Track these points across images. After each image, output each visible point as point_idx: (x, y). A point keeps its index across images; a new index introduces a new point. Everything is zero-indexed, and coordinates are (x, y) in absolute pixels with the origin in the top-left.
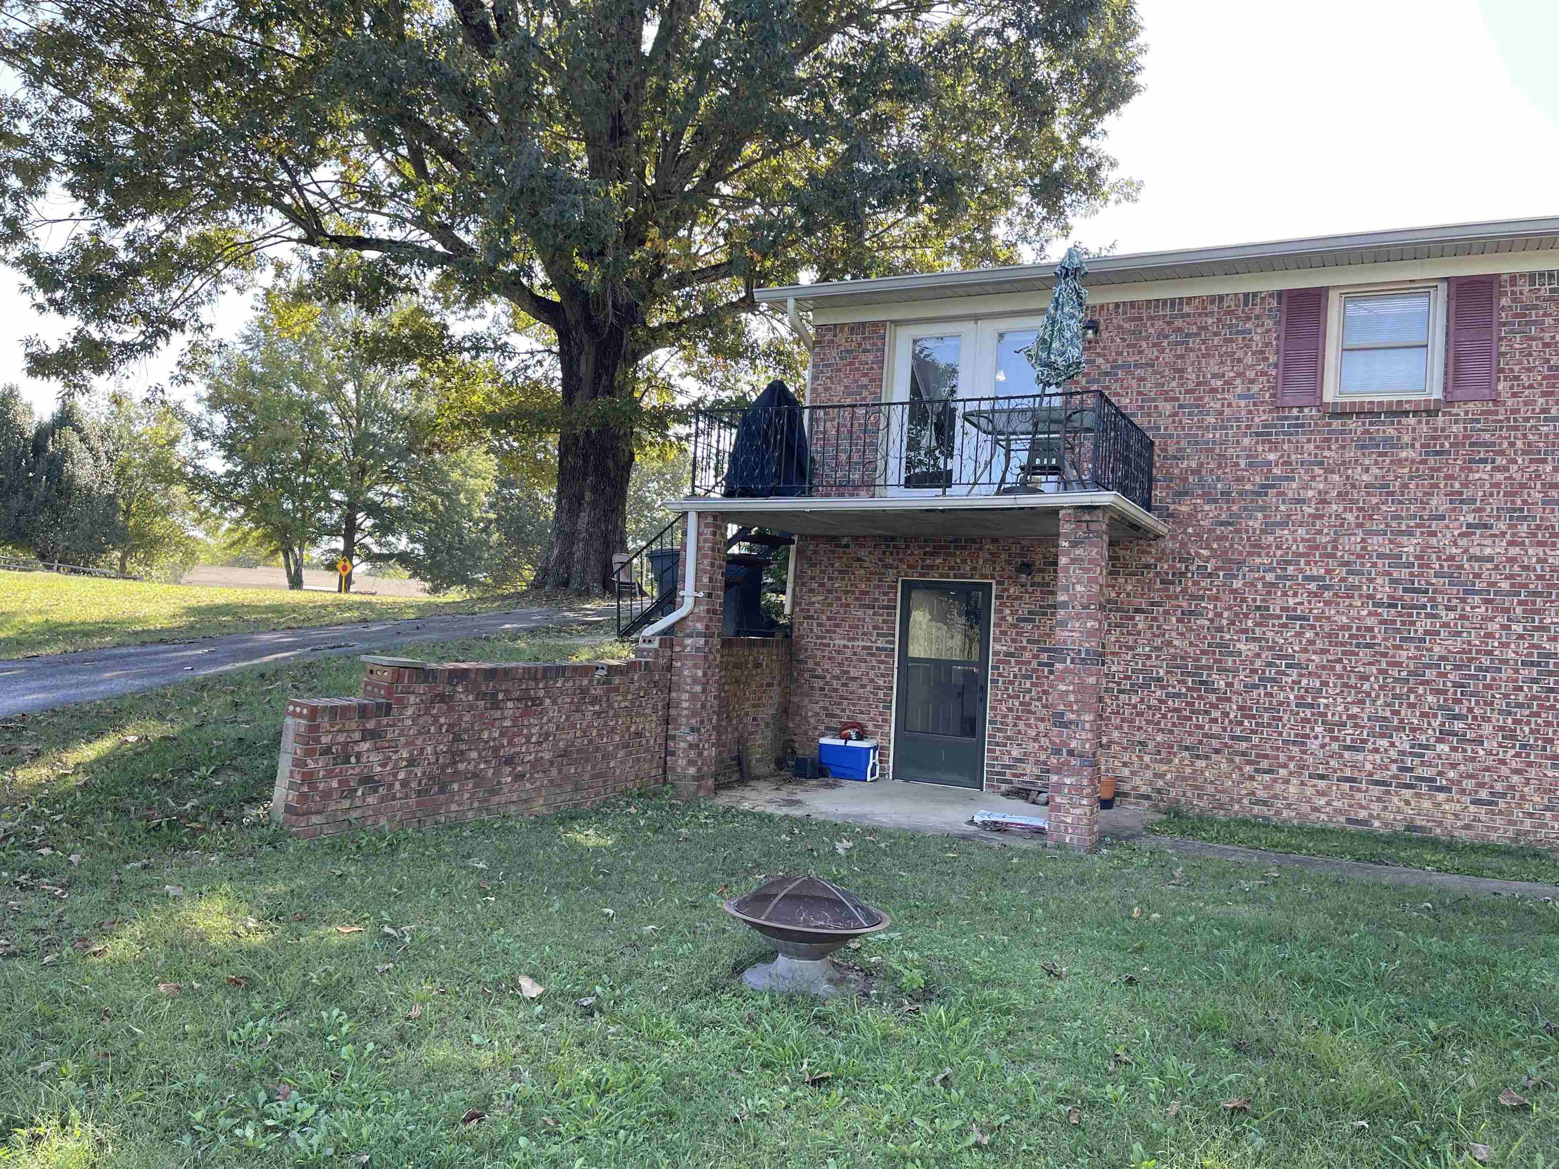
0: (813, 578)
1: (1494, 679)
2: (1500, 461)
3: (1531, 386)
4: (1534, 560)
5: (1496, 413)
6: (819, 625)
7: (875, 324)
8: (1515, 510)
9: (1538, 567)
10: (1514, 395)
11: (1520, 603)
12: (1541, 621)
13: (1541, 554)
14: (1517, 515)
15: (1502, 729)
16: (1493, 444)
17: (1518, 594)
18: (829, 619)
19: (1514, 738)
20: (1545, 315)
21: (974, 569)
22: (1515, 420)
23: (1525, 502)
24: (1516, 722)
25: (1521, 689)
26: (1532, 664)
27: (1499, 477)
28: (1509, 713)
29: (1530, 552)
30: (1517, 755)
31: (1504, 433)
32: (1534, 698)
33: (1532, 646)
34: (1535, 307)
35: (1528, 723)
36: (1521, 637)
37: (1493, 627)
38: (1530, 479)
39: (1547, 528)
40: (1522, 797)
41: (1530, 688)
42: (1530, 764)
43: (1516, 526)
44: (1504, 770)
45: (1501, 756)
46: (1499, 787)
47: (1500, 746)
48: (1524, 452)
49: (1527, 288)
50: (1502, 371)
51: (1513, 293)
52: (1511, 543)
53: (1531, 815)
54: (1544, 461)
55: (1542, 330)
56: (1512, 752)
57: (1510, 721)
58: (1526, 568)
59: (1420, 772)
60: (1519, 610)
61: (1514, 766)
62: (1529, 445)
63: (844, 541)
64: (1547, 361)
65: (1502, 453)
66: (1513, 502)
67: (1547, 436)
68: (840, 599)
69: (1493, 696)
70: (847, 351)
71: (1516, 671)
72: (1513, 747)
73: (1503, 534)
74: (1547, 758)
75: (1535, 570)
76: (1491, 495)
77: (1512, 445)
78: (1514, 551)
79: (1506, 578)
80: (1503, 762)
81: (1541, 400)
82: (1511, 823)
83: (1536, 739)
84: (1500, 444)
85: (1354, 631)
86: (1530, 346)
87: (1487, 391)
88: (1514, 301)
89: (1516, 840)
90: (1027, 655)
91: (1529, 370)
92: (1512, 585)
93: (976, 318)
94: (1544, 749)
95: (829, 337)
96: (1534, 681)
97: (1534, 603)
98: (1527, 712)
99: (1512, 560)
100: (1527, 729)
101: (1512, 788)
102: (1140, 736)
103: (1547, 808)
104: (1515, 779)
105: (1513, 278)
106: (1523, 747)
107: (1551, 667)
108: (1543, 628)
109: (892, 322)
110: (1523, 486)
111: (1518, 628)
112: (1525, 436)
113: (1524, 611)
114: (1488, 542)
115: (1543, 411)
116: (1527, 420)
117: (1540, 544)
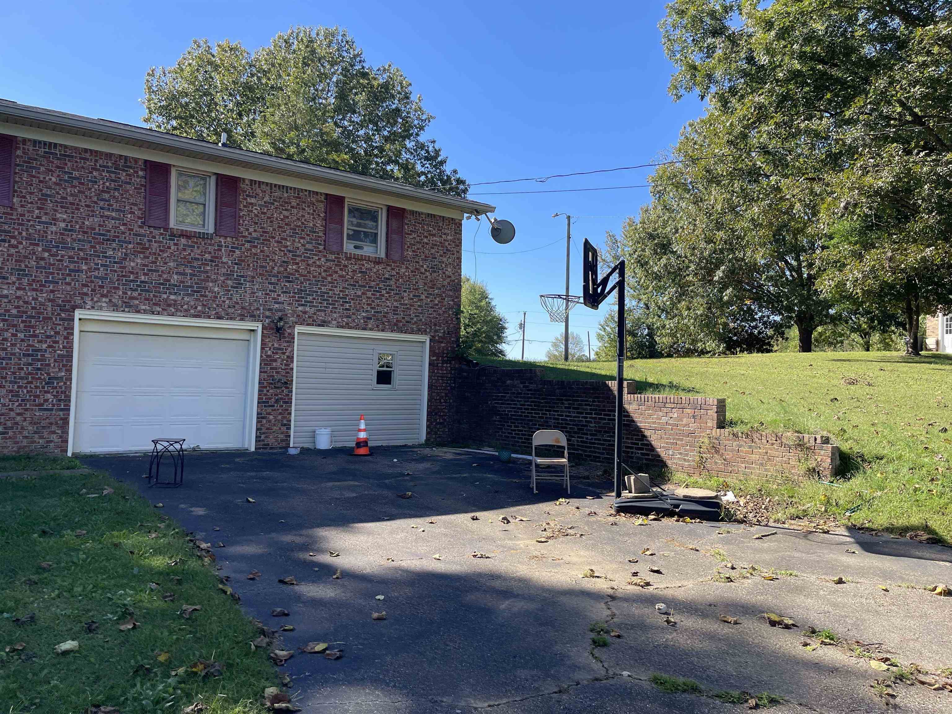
1: (7, 364)
2: (13, 242)
3: (31, 203)
4: (31, 298)
5: (12, 214)
8: (21, 270)
9: (33, 302)
10: (22, 206)
11: (23, 322)
12: (34, 331)
13: (35, 296)
14: (21, 273)
15: (11, 391)
16: (9, 232)
17: (22, 317)
19: (18, 396)
20: (41, 165)
22: (23, 220)
23: (26, 266)
24: (19, 387)
25: (22, 369)
26: (29, 355)
27: (13, 251)
28: (16, 383)
29: (29, 294)
30: (20, 405)
31: (16, 226)
32: (30, 374)
33: (29, 345)
34: (35, 159)
35: (26, 387)
36: (22, 340)
37: (7, 335)
38: (30, 254)
39: (38, 281)
40: (22, 428)
41: (27, 369)
42: (26, 410)
43: (21, 279)
44: (12, 414)
45: (10, 407)
46: (9, 424)
47: (10, 401)
48: (27, 239)
49: (31, 148)
50: (15, 191)
51: (24, 149)
52: (18, 289)
53: (26, 437)
54: (38, 245)
55: (39, 173)
56: (17, 404)
57: (16, 387)
58: (26, 303)
60: (22, 325)
61: (18, 411)
62: (30, 235)
64: (41, 190)
65: (14, 237)
66: (20, 266)
67: (39, 231)
69: (7, 374)
71: (20, 359)
72: (18, 401)
73: (14, 283)
74: (36, 406)
75: (31, 304)
76: (8, 260)
77: (20, 233)
78: (19, 293)
79: (15, 308)
80: (11, 410)
81: (37, 211)
82: (16, 443)
83: (30, 396)
84: (14, 232)
86: (32, 181)
87: (7, 201)
88: (24, 153)
89: (18, 452)
91: (31, 193)
92: (18, 312)
94: (35, 401)
96: (30, 364)
97: (30, 322)
98: (26, 382)
99: (18, 298)
100: (25, 391)
101: (17, 423)
103: (35, 433)
104: (18, 418)
105: (24, 141)
106: (22, 400)
107: (39, 357)
108: (35, 336)
110: (25, 257)
111: (21, 335)
112: (27, 230)
113: (25, 326)
114: (5, 287)
115: (38, 217)
116: (29, 221)
117: (34, 290)
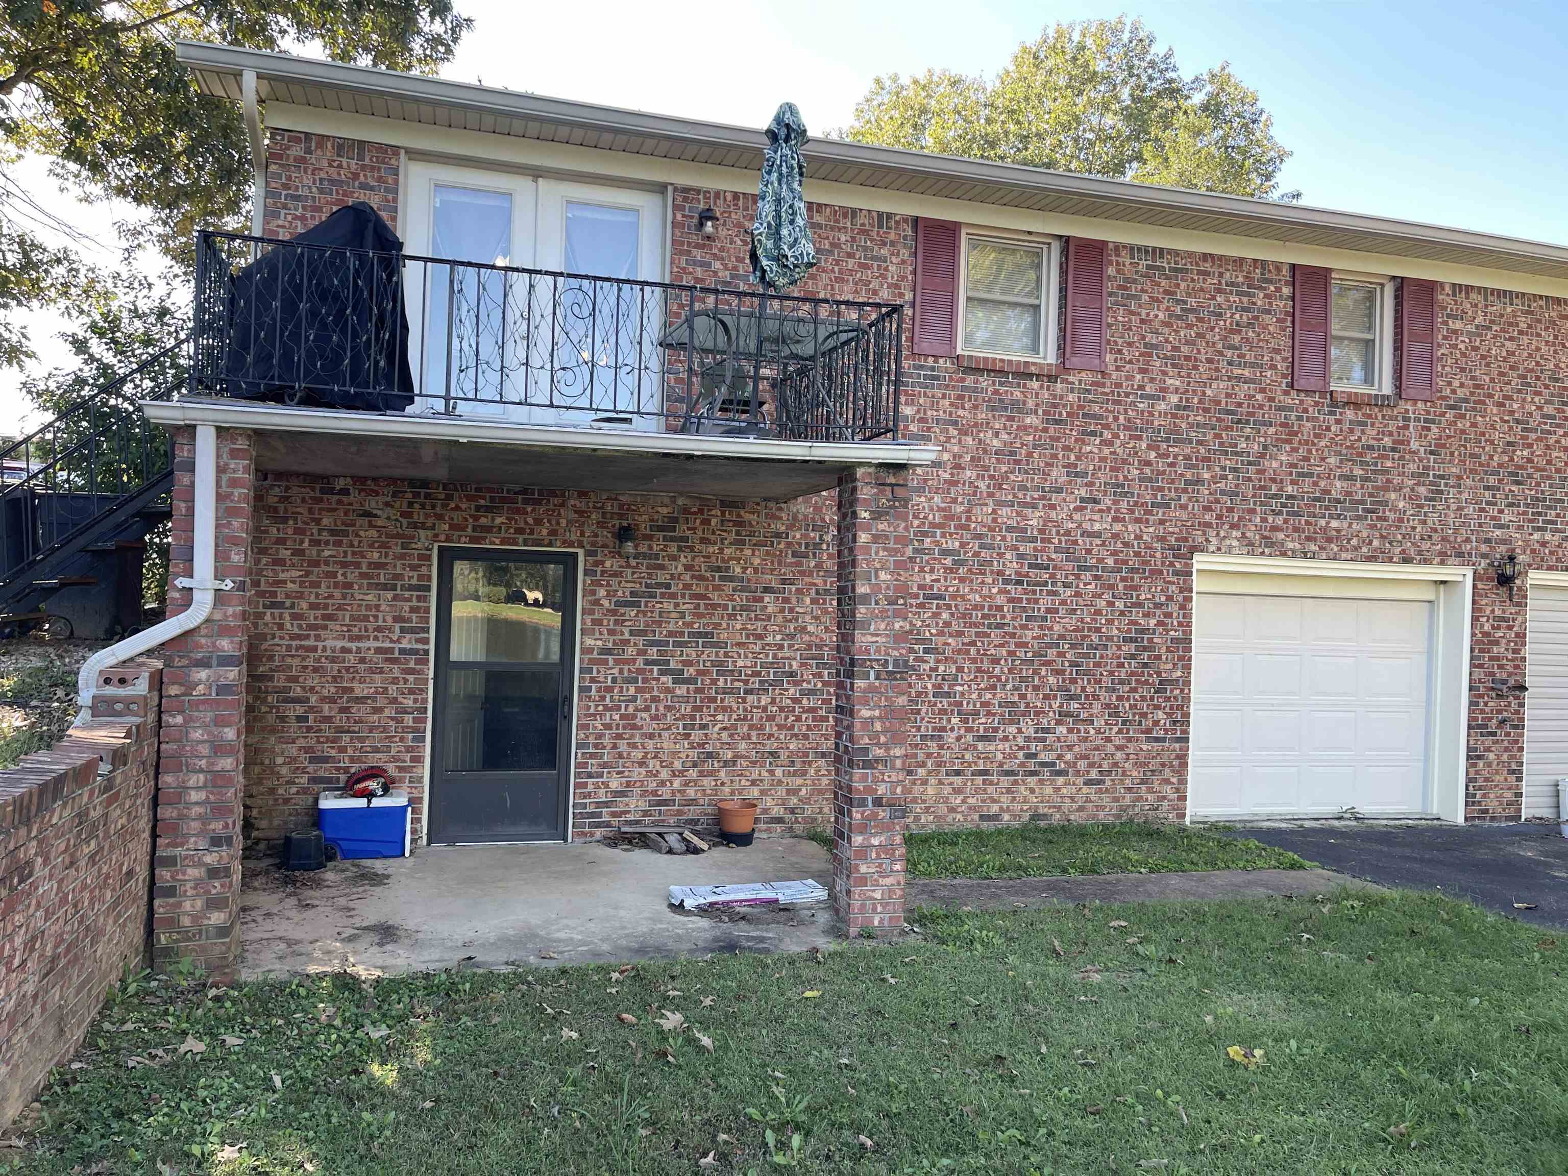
0: (281, 541)
1: (1102, 657)
2: (1107, 435)
3: (1130, 362)
4: (1133, 536)
5: (1103, 385)
6: (295, 617)
7: (382, 148)
8: (1118, 486)
9: (1136, 543)
10: (1118, 369)
11: (1123, 579)
12: (1138, 598)
13: (1138, 532)
14: (1119, 490)
15: (1108, 706)
16: (1101, 417)
17: (1120, 571)
18: (313, 606)
19: (1117, 714)
20: (1143, 291)
21: (553, 533)
22: (1119, 395)
23: (1125, 477)
24: (1120, 698)
25: (1122, 665)
26: (1132, 640)
27: (1106, 451)
28: (1114, 690)
29: (1130, 528)
30: (1120, 731)
31: (1110, 407)
32: (1133, 674)
33: (1132, 622)
34: (1135, 281)
35: (1128, 699)
36: (1122, 613)
37: (1101, 604)
38: (1129, 455)
39: (1142, 505)
40: (1124, 773)
41: (1130, 663)
42: (1129, 740)
43: (1118, 501)
44: (1110, 748)
45: (1107, 734)
46: (1106, 766)
47: (1107, 724)
48: (1126, 428)
49: (1128, 261)
50: (1108, 342)
51: (1118, 263)
52: (1115, 519)
53: (1129, 789)
54: (1140, 438)
55: (1140, 306)
56: (1116, 729)
57: (1114, 698)
58: (1126, 544)
59: (1044, 757)
60: (1121, 585)
61: (1118, 743)
62: (1129, 420)
63: (340, 484)
64: (1144, 338)
65: (1107, 427)
66: (1117, 477)
67: (1142, 412)
68: (334, 575)
69: (1101, 674)
70: (332, 181)
71: (1119, 648)
72: (1116, 724)
73: (1109, 509)
74: (1142, 732)
75: (1133, 546)
76: (1100, 469)
77: (1116, 419)
78: (1118, 527)
79: (1111, 554)
80: (1108, 740)
81: (1138, 377)
82: (1116, 800)
83: (1134, 715)
84: (1107, 418)
85: (986, 611)
86: (1130, 320)
87: (1097, 362)
88: (1118, 271)
89: (1119, 816)
90: (631, 651)
91: (1130, 344)
92: (1116, 562)
93: (537, 173)
94: (1140, 723)
95: (297, 151)
96: (1133, 657)
97: (1132, 579)
98: (1127, 688)
99: (1115, 536)
100: (1127, 705)
101: (1116, 764)
102: (771, 745)
103: (1143, 782)
104: (1119, 755)
105: (1118, 247)
106: (1124, 723)
107: (1146, 643)
108: (1139, 605)
109: (408, 151)
110: (1124, 461)
111: (1120, 605)
112: (1126, 411)
113: (1125, 588)
114: (1096, 517)
115: (1141, 388)
116: (1127, 395)
117: (1138, 521)
